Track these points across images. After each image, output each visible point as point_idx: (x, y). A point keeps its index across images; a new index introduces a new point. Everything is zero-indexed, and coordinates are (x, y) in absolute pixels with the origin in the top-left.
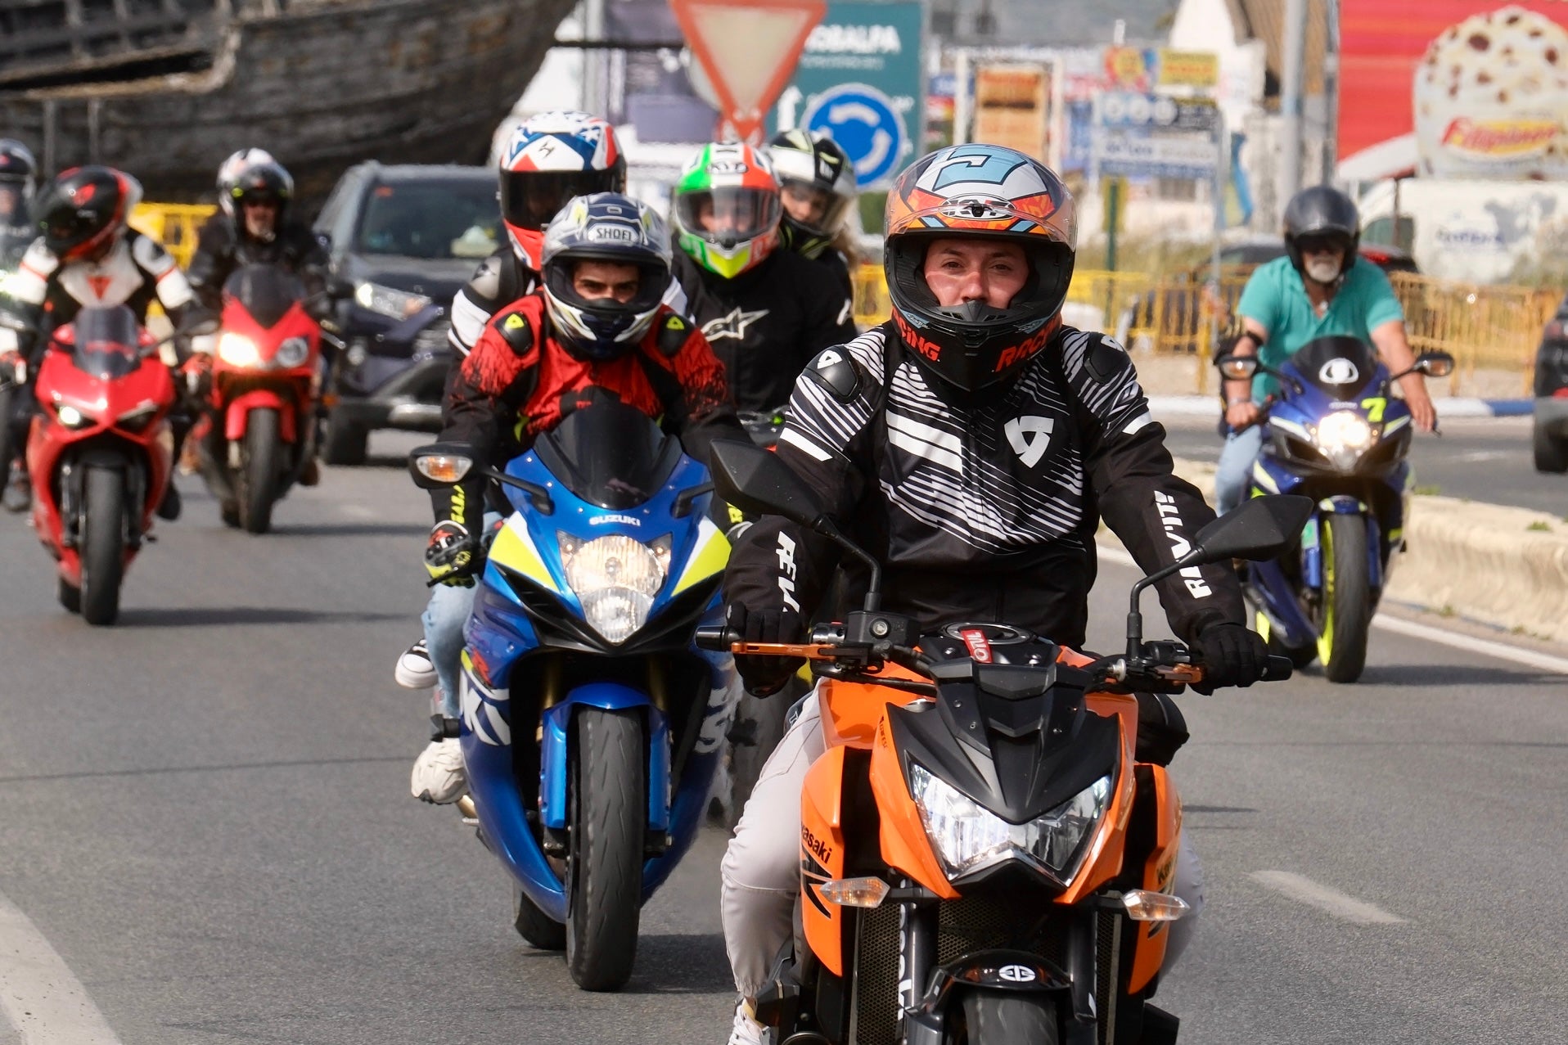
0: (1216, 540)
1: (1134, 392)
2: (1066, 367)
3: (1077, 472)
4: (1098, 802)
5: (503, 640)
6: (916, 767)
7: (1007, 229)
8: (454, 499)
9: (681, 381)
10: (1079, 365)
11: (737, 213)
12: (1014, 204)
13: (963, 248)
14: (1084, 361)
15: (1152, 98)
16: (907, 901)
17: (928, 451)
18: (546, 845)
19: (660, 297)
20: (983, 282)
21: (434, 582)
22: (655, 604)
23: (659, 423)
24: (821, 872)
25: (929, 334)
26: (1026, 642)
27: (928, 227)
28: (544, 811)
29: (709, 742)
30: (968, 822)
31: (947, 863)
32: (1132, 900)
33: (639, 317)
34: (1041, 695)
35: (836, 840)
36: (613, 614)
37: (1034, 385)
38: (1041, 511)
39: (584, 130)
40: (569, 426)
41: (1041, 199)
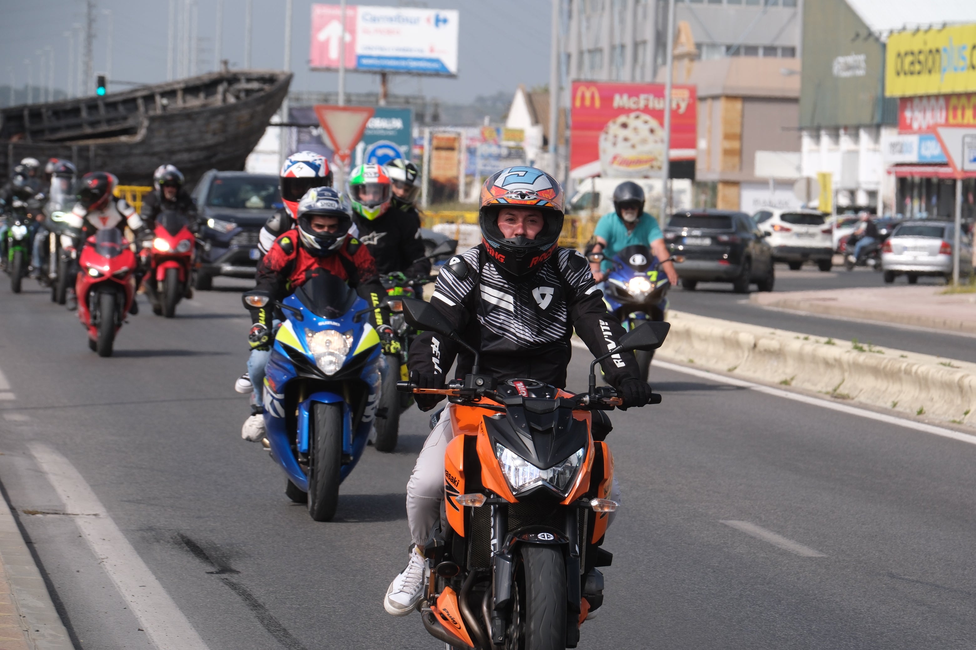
0: (627, 342)
1: (590, 276)
2: (560, 265)
3: (564, 311)
4: (579, 459)
5: (281, 373)
6: (498, 444)
7: (535, 204)
8: (261, 314)
9: (357, 265)
10: (565, 264)
11: (375, 193)
12: (538, 193)
13: (515, 213)
14: (568, 262)
15: (499, 146)
16: (494, 504)
17: (498, 302)
18: (299, 460)
19: (347, 230)
20: (524, 228)
21: (253, 348)
22: (346, 359)
23: (346, 283)
24: (456, 491)
25: (500, 250)
26: (543, 387)
27: (500, 203)
28: (299, 445)
29: (368, 417)
30: (521, 469)
31: (512, 487)
32: (594, 503)
33: (339, 239)
34: (553, 411)
35: (461, 477)
36: (328, 363)
37: (545, 273)
38: (548, 329)
39: (316, 160)
40: (309, 284)
41: (550, 191)
